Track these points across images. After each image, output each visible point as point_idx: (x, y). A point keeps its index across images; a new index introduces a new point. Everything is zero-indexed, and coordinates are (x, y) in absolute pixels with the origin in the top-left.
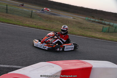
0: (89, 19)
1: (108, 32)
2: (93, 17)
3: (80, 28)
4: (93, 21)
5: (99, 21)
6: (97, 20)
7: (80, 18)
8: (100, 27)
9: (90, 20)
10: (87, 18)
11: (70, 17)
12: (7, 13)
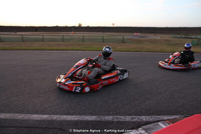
0: (176, 36)
1: (198, 45)
2: (179, 34)
6: (183, 36)
7: (167, 37)
10: (173, 36)
11: (158, 37)
12: (103, 42)
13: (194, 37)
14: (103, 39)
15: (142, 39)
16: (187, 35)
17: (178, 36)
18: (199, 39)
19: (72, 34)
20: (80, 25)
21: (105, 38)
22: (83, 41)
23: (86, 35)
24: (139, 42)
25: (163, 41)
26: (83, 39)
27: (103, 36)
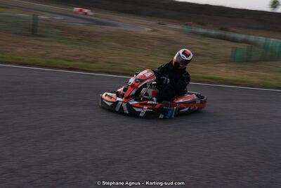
2: (202, 24)
6: (213, 32)
8: (225, 48)
10: (187, 28)
11: (143, 27)
13: (241, 37)
15: (97, 29)
16: (223, 29)
17: (201, 30)
18: (254, 44)
24: (84, 37)
25: (157, 43)
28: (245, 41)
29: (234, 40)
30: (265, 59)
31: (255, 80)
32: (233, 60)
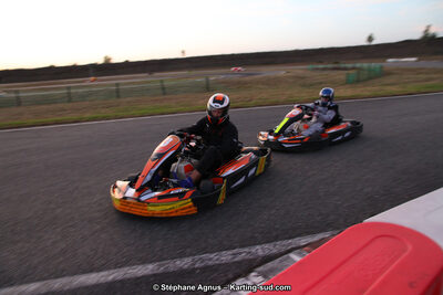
0: (315, 66)
1: (358, 81)
2: (321, 62)
3: (304, 86)
4: (324, 69)
5: (336, 66)
6: (329, 66)
7: (298, 70)
8: (340, 76)
9: (317, 69)
10: (310, 66)
11: (280, 71)
12: (164, 94)
13: (349, 66)
14: (163, 88)
15: (247, 78)
16: (336, 63)
17: (321, 66)
18: (360, 69)
19: (90, 82)
20: (107, 60)
21: (165, 84)
22: (118, 97)
23: (124, 80)
24: (241, 85)
25: (291, 80)
26: (118, 91)
27: (162, 81)
28: (353, 68)
29: (345, 69)
30: (370, 78)
31: (368, 94)
32: (348, 82)
